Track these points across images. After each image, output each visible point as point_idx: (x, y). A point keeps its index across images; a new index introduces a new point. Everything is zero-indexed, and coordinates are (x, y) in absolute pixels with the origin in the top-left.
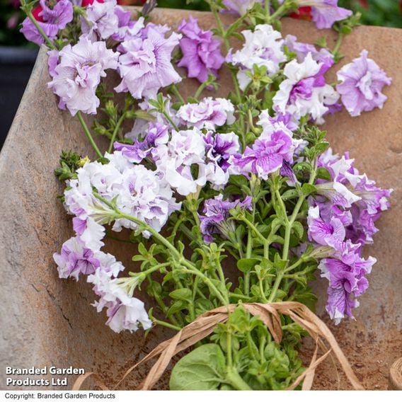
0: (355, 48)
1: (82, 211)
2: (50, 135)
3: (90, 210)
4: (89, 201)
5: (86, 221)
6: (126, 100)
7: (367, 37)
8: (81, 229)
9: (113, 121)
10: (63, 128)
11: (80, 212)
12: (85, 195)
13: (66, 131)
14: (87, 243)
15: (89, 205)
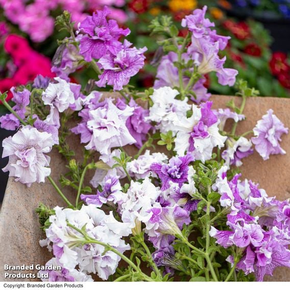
0: (255, 115)
1: (60, 240)
2: (32, 199)
3: (66, 239)
4: (65, 231)
5: (63, 248)
6: (84, 156)
7: (263, 106)
8: (59, 253)
9: (76, 175)
10: (41, 192)
11: (58, 240)
12: (61, 228)
13: (43, 194)
14: (64, 265)
15: (65, 235)
